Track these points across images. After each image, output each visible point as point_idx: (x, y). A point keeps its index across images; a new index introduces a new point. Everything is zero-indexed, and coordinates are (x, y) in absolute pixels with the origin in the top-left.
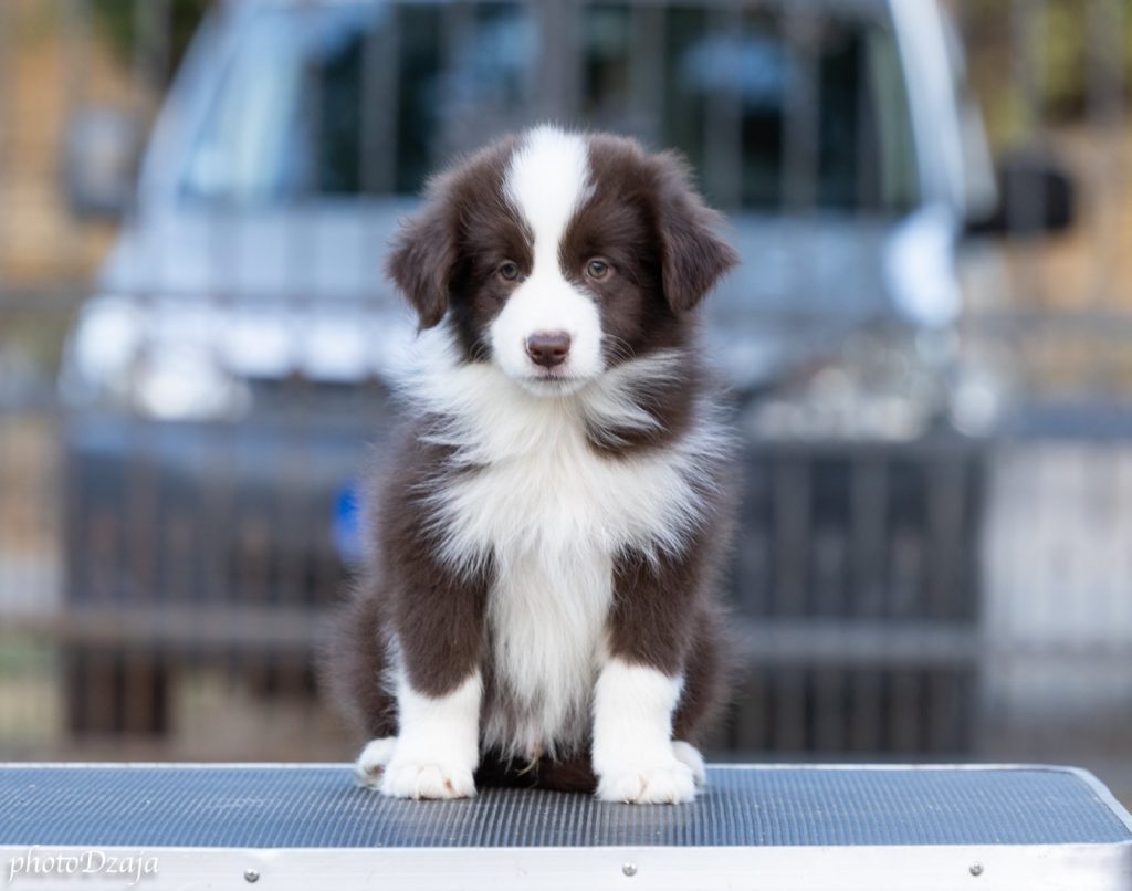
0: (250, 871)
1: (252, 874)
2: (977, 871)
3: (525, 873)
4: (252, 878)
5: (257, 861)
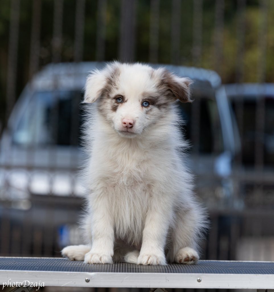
0: (87, 279)
3: (168, 281)
4: (88, 281)
5: (88, 276)
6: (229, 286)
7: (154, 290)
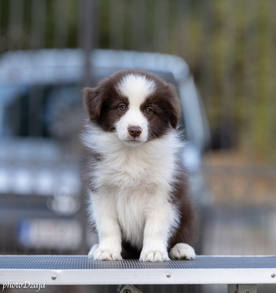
0: (53, 276)
1: (54, 277)
2: (273, 276)
3: (137, 277)
4: (54, 278)
5: (55, 273)
6: (199, 281)
7: (122, 286)
